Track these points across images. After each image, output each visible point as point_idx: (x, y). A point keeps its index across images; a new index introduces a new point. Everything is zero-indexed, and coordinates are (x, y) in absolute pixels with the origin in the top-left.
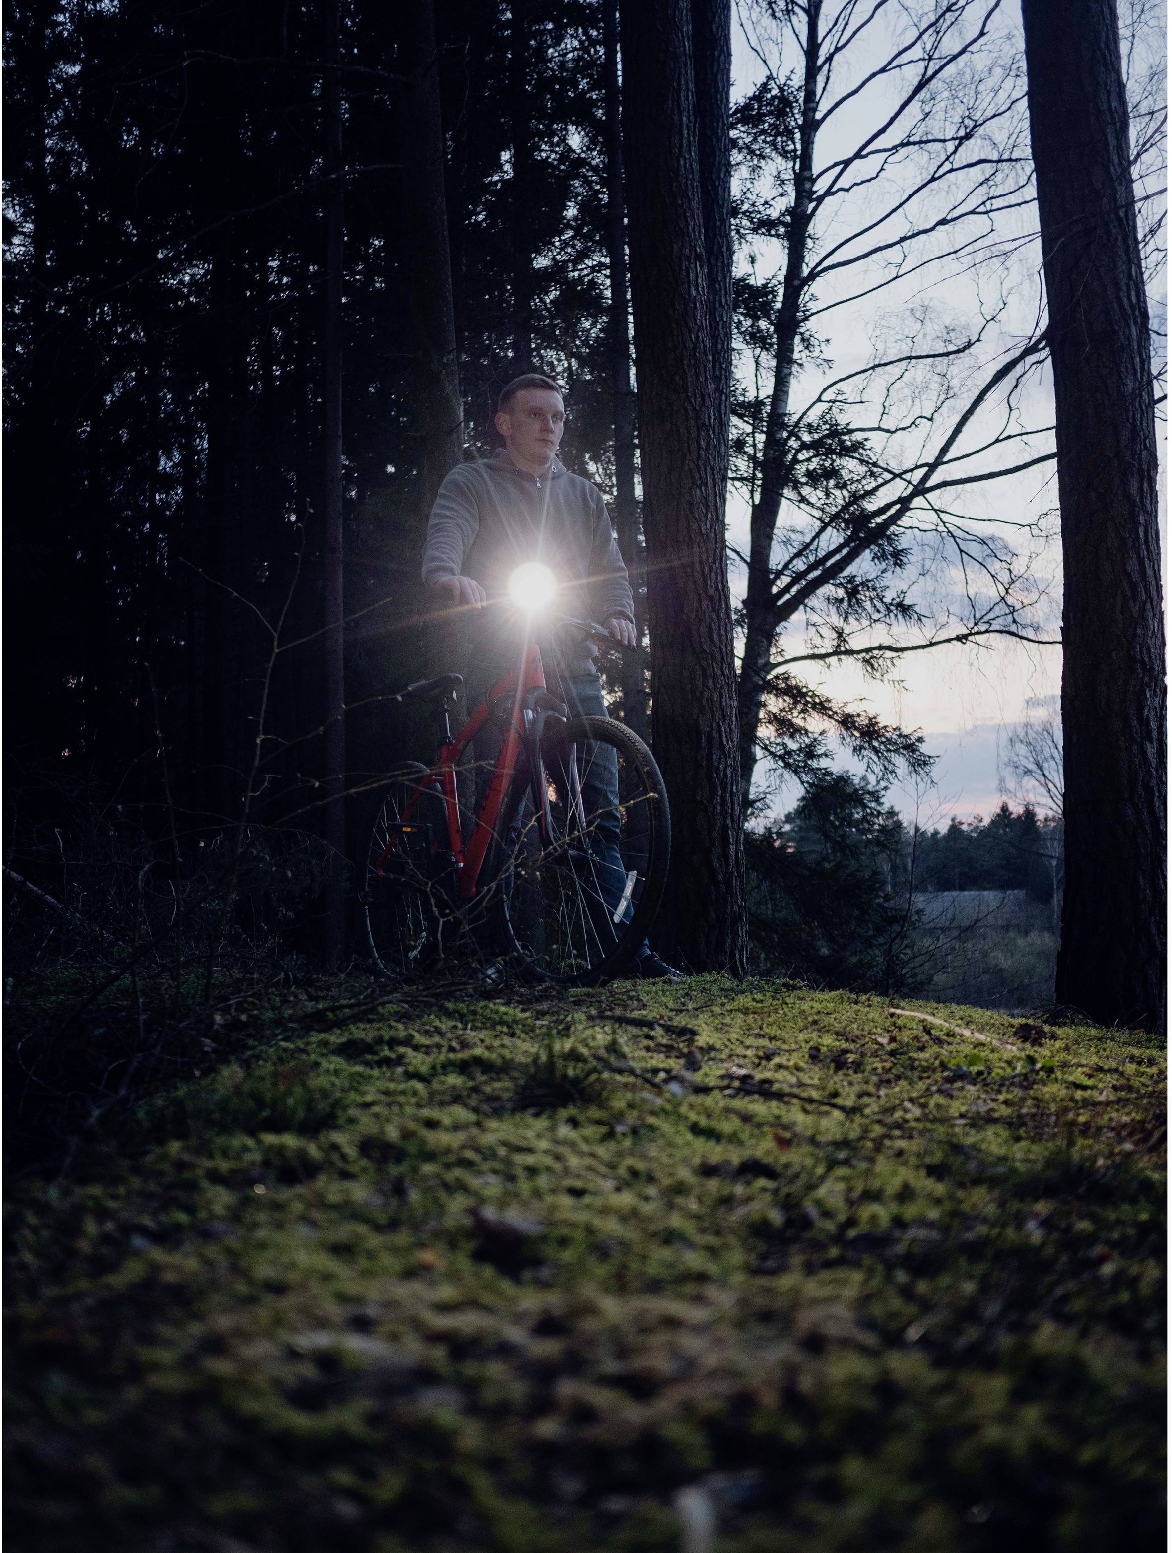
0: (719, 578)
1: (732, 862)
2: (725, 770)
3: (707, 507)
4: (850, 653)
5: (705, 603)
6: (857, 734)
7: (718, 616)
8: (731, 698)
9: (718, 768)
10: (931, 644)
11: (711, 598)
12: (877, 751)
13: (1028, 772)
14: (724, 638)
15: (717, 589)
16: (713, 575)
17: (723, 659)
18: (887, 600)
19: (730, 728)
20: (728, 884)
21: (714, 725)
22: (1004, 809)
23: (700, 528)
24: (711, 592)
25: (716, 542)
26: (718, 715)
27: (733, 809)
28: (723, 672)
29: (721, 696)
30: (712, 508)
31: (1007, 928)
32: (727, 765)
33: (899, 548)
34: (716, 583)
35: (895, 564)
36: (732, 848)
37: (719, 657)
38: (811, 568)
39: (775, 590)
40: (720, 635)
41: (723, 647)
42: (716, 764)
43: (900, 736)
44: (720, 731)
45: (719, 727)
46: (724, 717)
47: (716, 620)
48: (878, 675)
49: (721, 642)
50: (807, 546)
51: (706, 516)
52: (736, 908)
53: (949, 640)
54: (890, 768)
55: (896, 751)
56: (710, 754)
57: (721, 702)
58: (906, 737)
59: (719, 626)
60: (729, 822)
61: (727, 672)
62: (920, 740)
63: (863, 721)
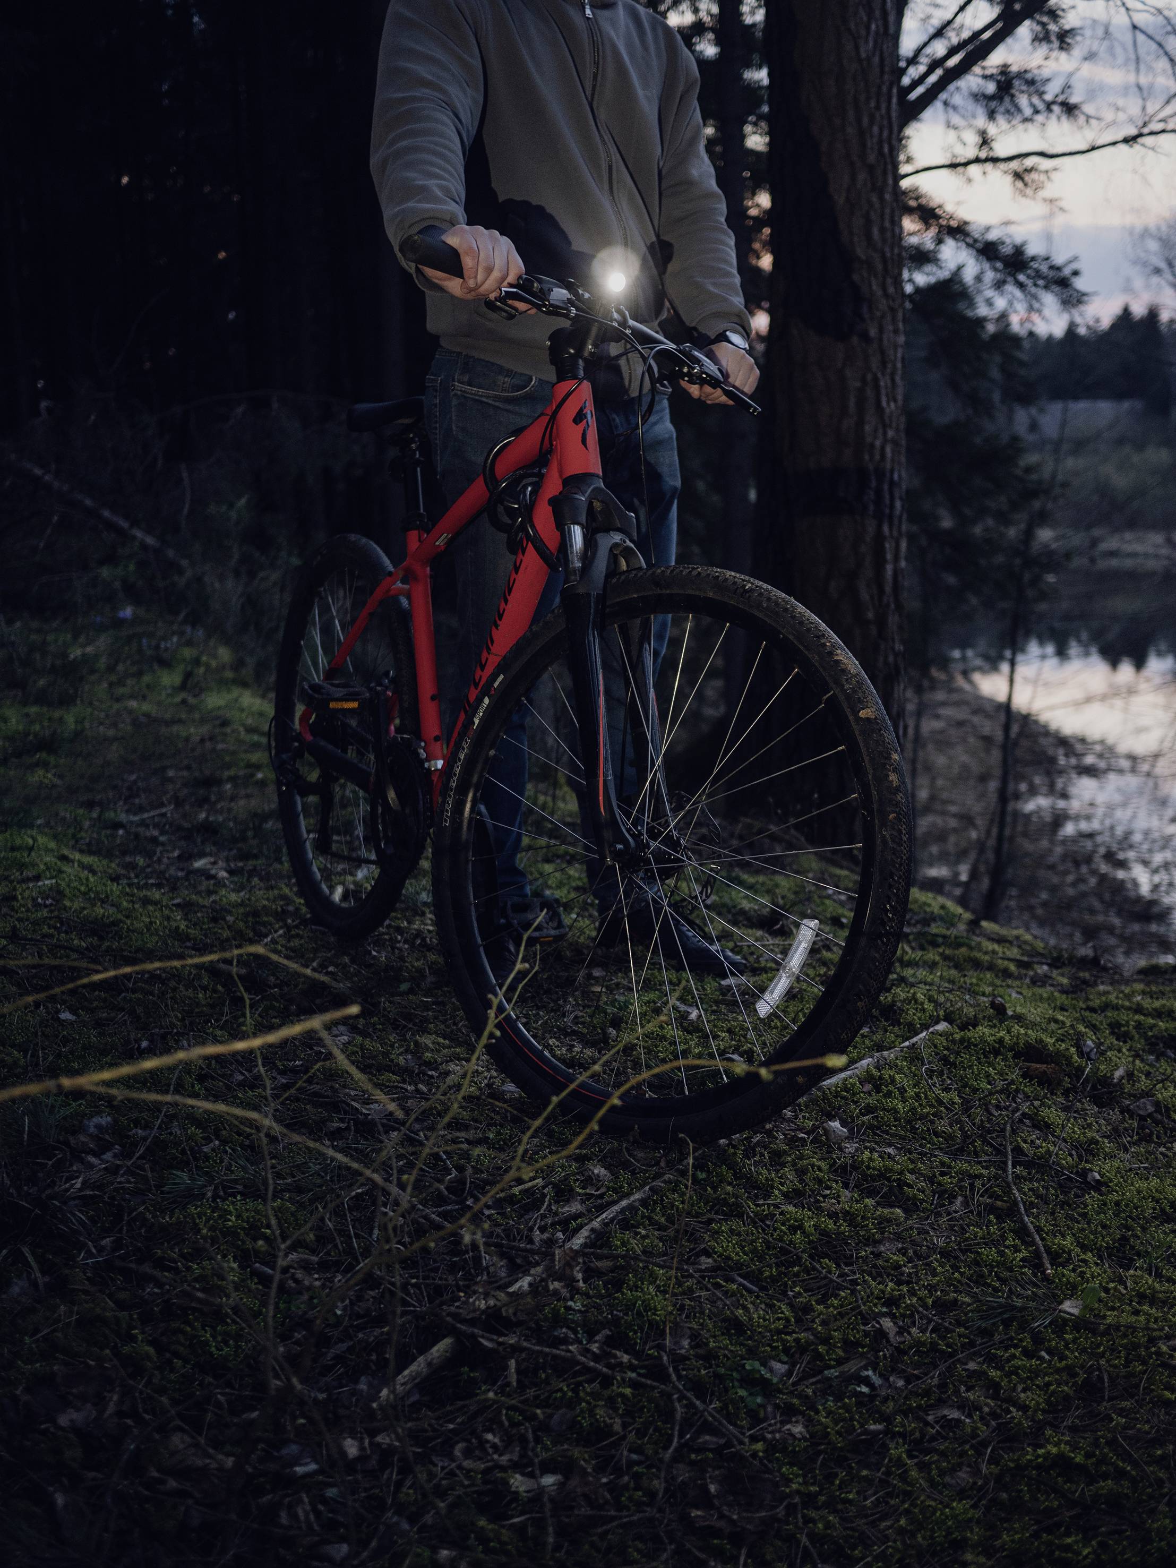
0: (885, 134)
1: (888, 589)
2: (883, 448)
3: (870, 14)
4: (995, 160)
5: (862, 177)
6: (999, 265)
7: (882, 199)
8: (896, 331)
9: (872, 446)
10: (1093, 148)
11: (871, 169)
12: (1021, 286)
13: (1157, 271)
14: (889, 234)
15: (881, 153)
16: (876, 129)
17: (886, 270)
18: (1048, 97)
19: (893, 380)
20: (881, 622)
21: (869, 377)
22: (1126, 312)
23: (857, 48)
24: (872, 158)
25: (882, 72)
26: (875, 363)
27: (892, 506)
28: (884, 289)
29: (881, 330)
30: (878, 13)
31: (1120, 441)
32: (885, 441)
33: (1067, 27)
34: (880, 142)
35: (1061, 48)
36: (889, 568)
37: (879, 267)
38: (952, 52)
39: (906, 81)
40: (882, 230)
41: (887, 250)
42: (869, 440)
43: (1052, 267)
44: (877, 387)
45: (876, 380)
46: (884, 363)
47: (877, 205)
48: (1029, 191)
49: (884, 241)
50: (949, 23)
51: (868, 28)
52: (891, 659)
53: (1114, 143)
54: (1036, 305)
55: (1046, 287)
56: (860, 423)
57: (881, 340)
58: (1059, 269)
59: (882, 216)
60: (886, 529)
61: (891, 290)
62: (1076, 273)
63: (1007, 250)
